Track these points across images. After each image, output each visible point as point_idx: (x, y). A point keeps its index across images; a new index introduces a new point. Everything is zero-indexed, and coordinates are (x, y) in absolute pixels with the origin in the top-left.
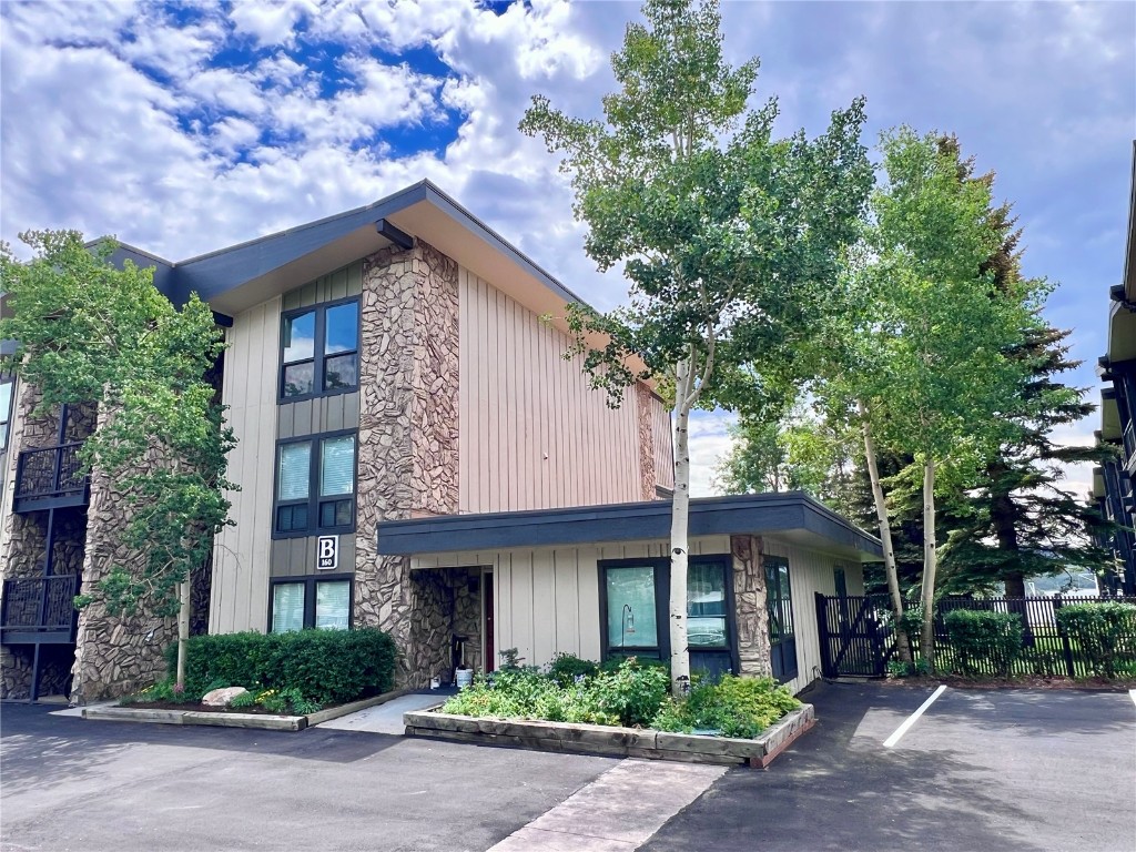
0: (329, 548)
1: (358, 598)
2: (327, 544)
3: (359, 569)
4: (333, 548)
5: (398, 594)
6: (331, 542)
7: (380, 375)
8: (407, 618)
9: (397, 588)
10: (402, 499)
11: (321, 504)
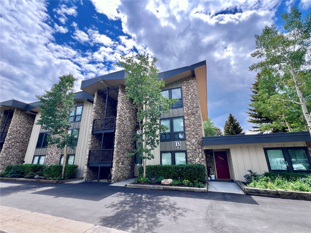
0: (178, 144)
1: (188, 156)
2: (178, 143)
3: (188, 149)
4: (180, 144)
5: (201, 155)
6: (179, 143)
7: (189, 104)
8: (204, 162)
9: (200, 154)
10: (199, 133)
11: (174, 133)
